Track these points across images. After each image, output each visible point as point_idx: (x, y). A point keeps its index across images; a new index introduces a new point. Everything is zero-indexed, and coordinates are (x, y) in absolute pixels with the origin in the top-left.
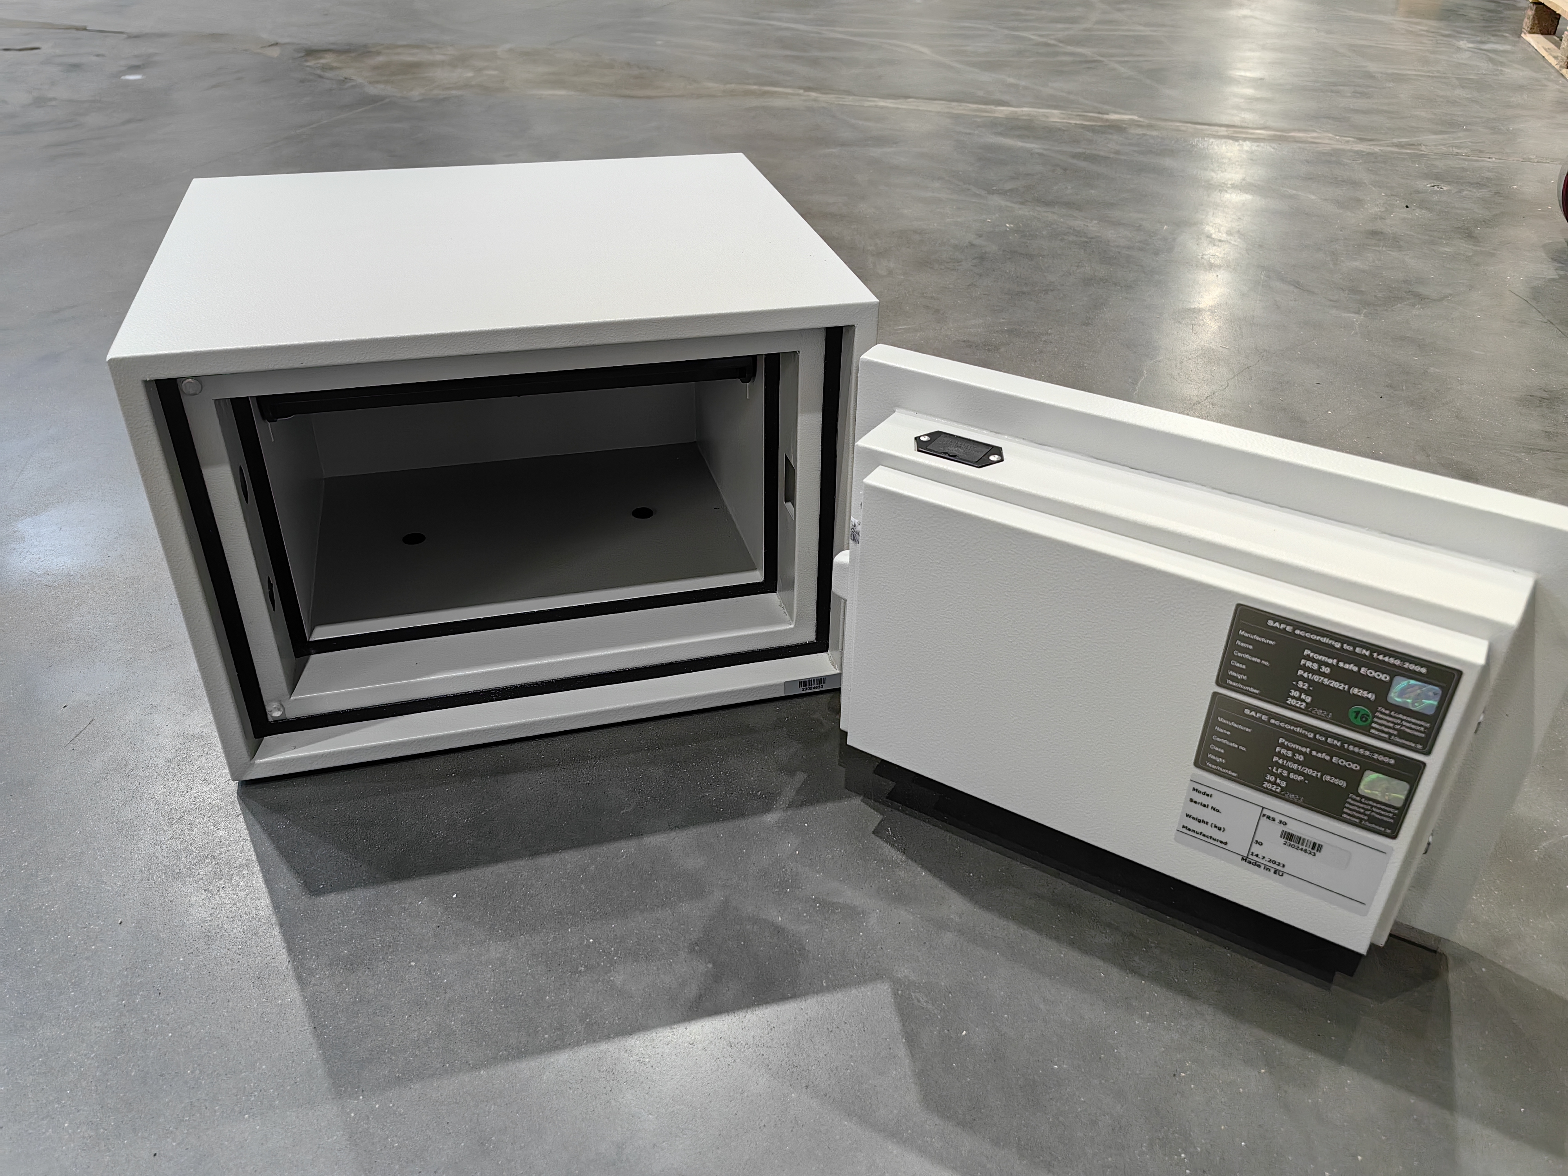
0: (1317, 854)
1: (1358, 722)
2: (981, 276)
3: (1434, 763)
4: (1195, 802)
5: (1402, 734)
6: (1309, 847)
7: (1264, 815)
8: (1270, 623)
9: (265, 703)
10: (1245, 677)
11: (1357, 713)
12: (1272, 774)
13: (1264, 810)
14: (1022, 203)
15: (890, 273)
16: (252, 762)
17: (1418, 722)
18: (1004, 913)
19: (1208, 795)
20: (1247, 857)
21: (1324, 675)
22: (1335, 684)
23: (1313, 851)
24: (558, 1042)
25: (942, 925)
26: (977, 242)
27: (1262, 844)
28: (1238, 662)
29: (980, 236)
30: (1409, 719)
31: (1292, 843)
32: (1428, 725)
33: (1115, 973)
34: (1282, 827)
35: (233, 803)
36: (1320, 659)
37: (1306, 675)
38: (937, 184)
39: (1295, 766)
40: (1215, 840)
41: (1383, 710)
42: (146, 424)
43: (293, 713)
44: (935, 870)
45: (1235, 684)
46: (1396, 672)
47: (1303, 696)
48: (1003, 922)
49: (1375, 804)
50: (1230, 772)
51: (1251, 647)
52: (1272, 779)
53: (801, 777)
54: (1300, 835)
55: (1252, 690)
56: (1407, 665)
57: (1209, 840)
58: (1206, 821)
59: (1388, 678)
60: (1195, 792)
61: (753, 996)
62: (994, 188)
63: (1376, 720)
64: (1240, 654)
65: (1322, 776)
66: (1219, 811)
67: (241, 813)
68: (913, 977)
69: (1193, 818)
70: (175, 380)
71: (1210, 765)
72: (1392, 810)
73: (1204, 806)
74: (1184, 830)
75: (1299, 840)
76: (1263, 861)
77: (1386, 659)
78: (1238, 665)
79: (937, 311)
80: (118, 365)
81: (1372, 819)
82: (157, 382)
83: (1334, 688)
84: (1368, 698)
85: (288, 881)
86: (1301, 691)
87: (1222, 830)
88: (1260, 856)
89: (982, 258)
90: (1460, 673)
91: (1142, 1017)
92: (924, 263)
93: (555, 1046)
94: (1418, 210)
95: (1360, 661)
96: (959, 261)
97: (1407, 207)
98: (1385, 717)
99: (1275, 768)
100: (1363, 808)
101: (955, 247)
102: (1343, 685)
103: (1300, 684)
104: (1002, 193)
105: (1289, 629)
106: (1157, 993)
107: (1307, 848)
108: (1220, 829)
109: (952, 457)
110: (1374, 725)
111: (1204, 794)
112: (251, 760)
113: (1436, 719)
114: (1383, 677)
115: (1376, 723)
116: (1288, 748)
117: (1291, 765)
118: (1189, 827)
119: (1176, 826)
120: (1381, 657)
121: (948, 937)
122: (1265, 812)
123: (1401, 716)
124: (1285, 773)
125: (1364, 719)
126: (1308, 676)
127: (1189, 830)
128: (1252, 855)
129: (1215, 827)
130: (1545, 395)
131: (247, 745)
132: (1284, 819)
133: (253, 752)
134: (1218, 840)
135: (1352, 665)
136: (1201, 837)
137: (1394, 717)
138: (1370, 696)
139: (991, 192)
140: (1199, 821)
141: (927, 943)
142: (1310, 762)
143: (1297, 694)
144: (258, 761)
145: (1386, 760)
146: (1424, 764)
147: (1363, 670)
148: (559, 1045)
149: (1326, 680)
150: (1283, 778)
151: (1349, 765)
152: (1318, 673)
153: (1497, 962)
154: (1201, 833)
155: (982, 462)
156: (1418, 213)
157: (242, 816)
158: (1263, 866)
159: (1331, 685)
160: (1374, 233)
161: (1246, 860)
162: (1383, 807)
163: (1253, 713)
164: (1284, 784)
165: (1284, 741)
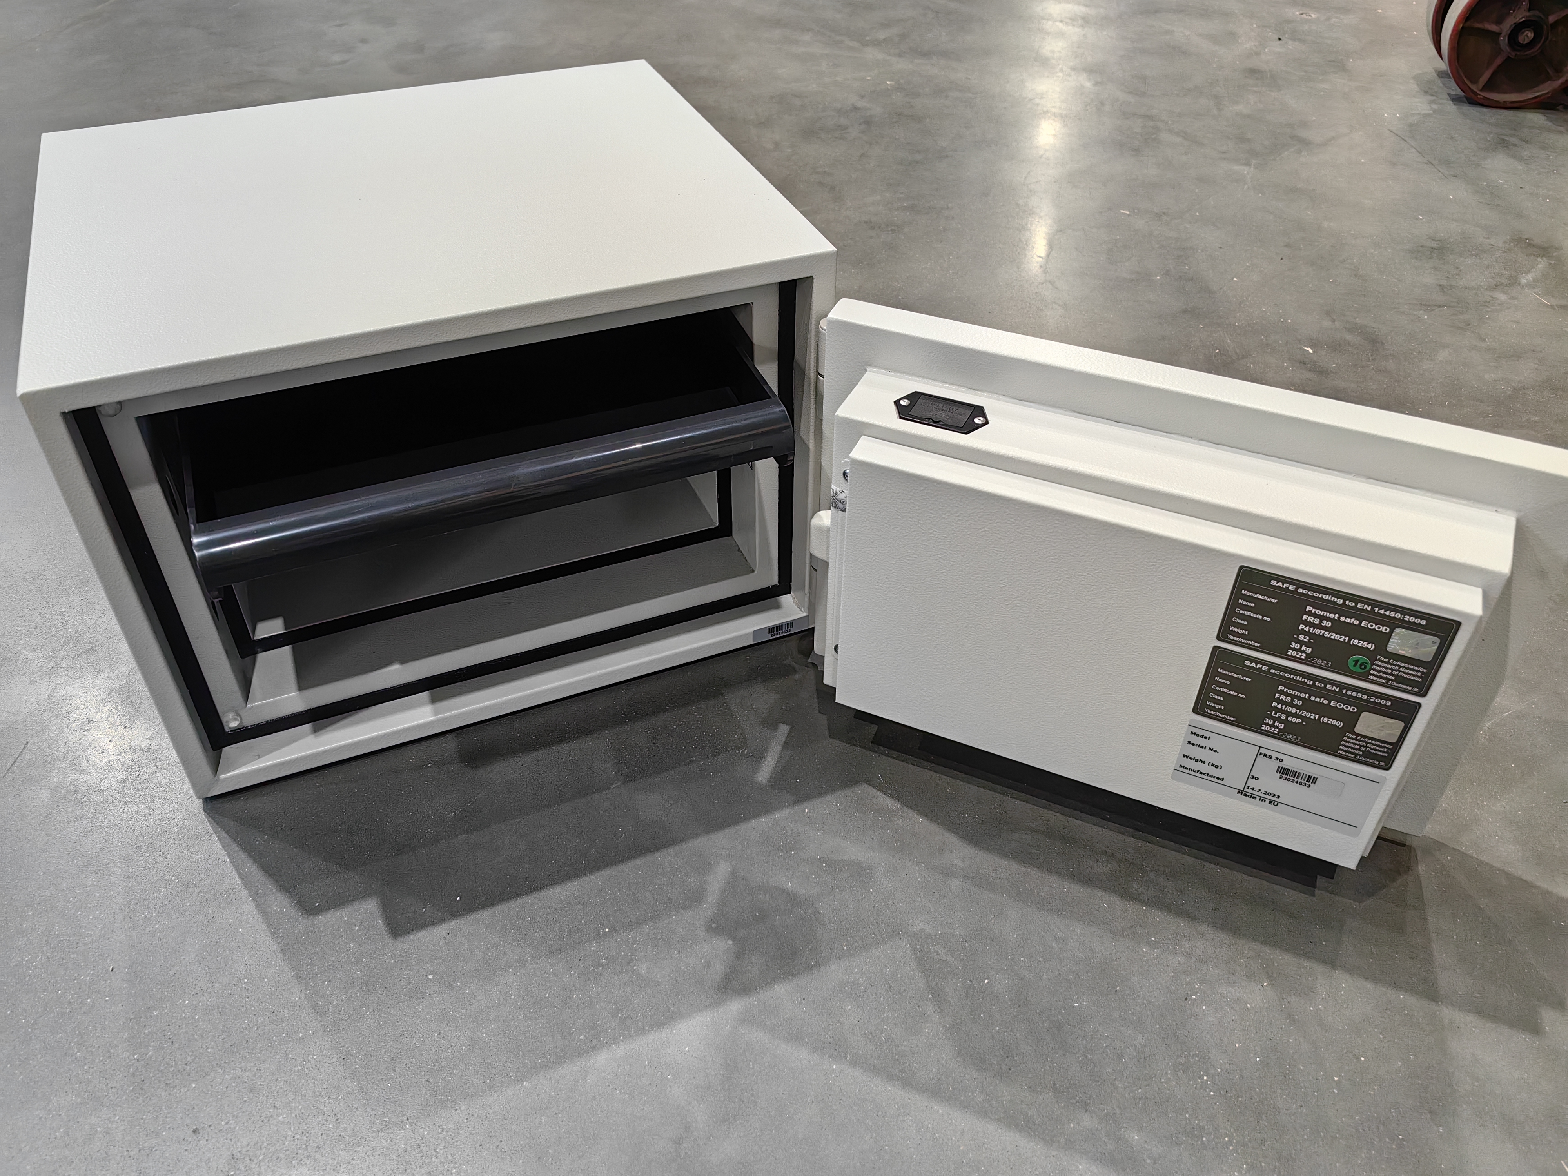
0: (1312, 785)
1: (1357, 669)
2: (871, 144)
3: (1428, 704)
4: (1193, 744)
5: (1399, 679)
6: (1304, 780)
7: (1261, 754)
8: (1273, 583)
9: (220, 714)
10: (1246, 632)
11: (1357, 662)
12: (1271, 717)
13: (1261, 749)
14: (900, 55)
15: (777, 145)
16: (216, 778)
17: (1416, 668)
18: (1003, 853)
19: (1206, 738)
20: (1243, 791)
21: (1325, 628)
22: (1337, 637)
23: (1307, 783)
24: (595, 1042)
25: (948, 873)
26: (860, 104)
27: (1258, 779)
28: (1239, 619)
29: (863, 97)
30: (1407, 666)
31: (1288, 777)
32: (1425, 671)
33: (1117, 902)
34: (1278, 763)
35: (202, 822)
36: (1322, 614)
37: (1307, 629)
38: (807, 37)
39: (1294, 710)
40: (1212, 777)
41: (1382, 658)
42: (69, 458)
43: (250, 721)
44: (931, 815)
45: (1236, 639)
46: (1394, 624)
47: (1304, 648)
48: (1004, 863)
49: (1370, 741)
50: (1228, 717)
51: (1253, 605)
52: (1271, 722)
53: (784, 729)
54: (1295, 770)
55: (1252, 643)
56: (1407, 618)
57: (1206, 777)
58: (1203, 760)
59: (1388, 630)
60: (1193, 735)
61: (778, 969)
62: (868, 38)
63: (1374, 667)
64: (1241, 612)
65: (1320, 718)
66: (1216, 751)
67: (212, 832)
68: (928, 929)
69: (1191, 758)
70: (94, 408)
71: (1209, 711)
72: (1386, 745)
73: (1202, 747)
74: (1181, 769)
75: (1295, 774)
76: (1259, 794)
77: (1387, 613)
78: (1240, 621)
79: (833, 188)
80: (32, 401)
81: (1366, 754)
82: (74, 412)
83: (1335, 639)
84: (1367, 648)
85: (280, 902)
86: (1302, 643)
87: (1219, 767)
88: (1256, 789)
89: (868, 122)
90: (1459, 624)
91: (1149, 943)
92: (810, 133)
93: (592, 1047)
94: (1290, 42)
95: (1361, 615)
96: (846, 128)
97: (1280, 39)
98: (1383, 664)
99: (1273, 712)
100: (1358, 745)
101: (840, 112)
102: (1344, 637)
103: (1301, 637)
104: (877, 43)
105: (1292, 588)
106: (1158, 917)
107: (1302, 781)
108: (1217, 767)
109: (936, 423)
110: (1372, 672)
111: (1202, 736)
112: (215, 776)
113: (1433, 666)
114: (1383, 629)
115: (1374, 670)
116: (1287, 695)
117: (1289, 709)
118: (1186, 766)
119: (1174, 766)
120: (1382, 612)
121: (955, 884)
122: (1262, 750)
123: (1399, 663)
124: (1284, 717)
125: (1363, 667)
126: (1310, 630)
127: (1187, 768)
128: (1248, 788)
129: (1213, 765)
130: (1434, 245)
131: (208, 757)
132: (1280, 756)
133: (215, 765)
134: (1214, 777)
135: (1353, 619)
136: (1198, 775)
137: (1394, 665)
138: (1369, 646)
139: (866, 44)
140: (1197, 761)
141: (936, 893)
142: (1308, 705)
143: (1297, 646)
144: (222, 776)
145: (1383, 702)
146: (1420, 705)
147: (1364, 624)
148: (596, 1045)
149: (1327, 633)
150: (1279, 720)
151: (1347, 707)
152: (1319, 627)
153: (1459, 849)
154: (1198, 771)
155: (968, 428)
156: (1291, 45)
157: (214, 835)
158: (1258, 798)
159: (1332, 637)
160: (1253, 72)
161: (1242, 793)
162: (1378, 743)
163: (1254, 664)
164: (1282, 726)
165: (1283, 688)
